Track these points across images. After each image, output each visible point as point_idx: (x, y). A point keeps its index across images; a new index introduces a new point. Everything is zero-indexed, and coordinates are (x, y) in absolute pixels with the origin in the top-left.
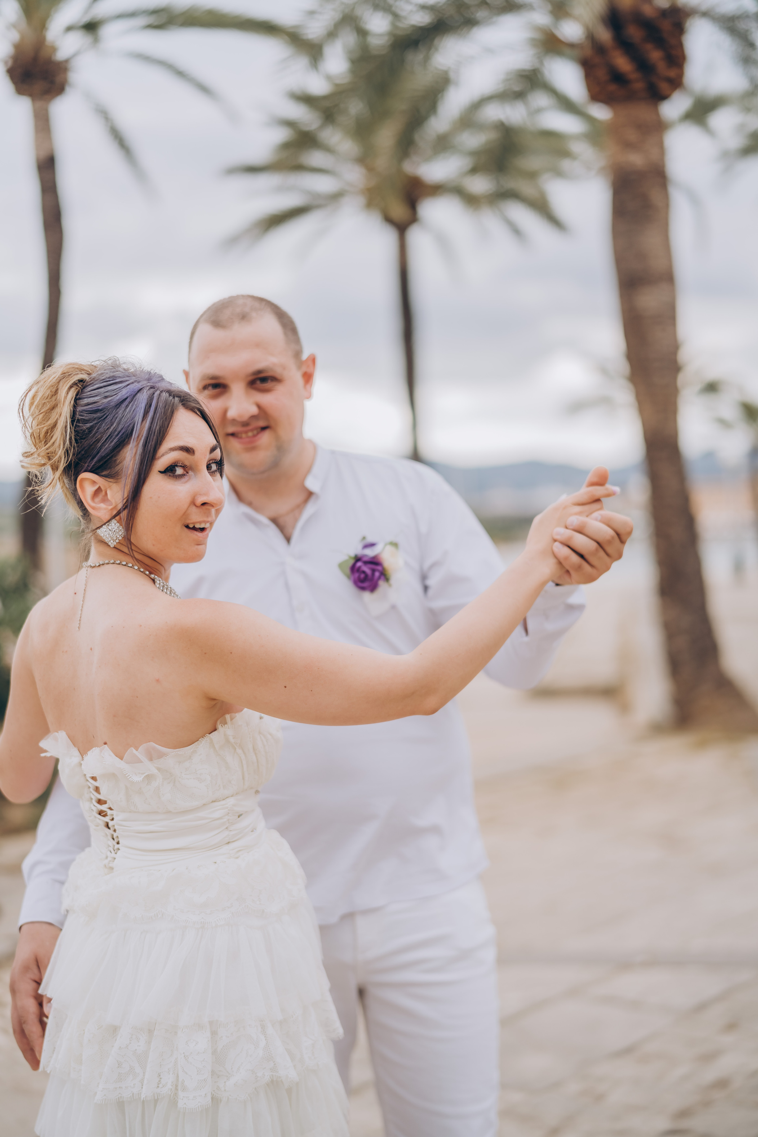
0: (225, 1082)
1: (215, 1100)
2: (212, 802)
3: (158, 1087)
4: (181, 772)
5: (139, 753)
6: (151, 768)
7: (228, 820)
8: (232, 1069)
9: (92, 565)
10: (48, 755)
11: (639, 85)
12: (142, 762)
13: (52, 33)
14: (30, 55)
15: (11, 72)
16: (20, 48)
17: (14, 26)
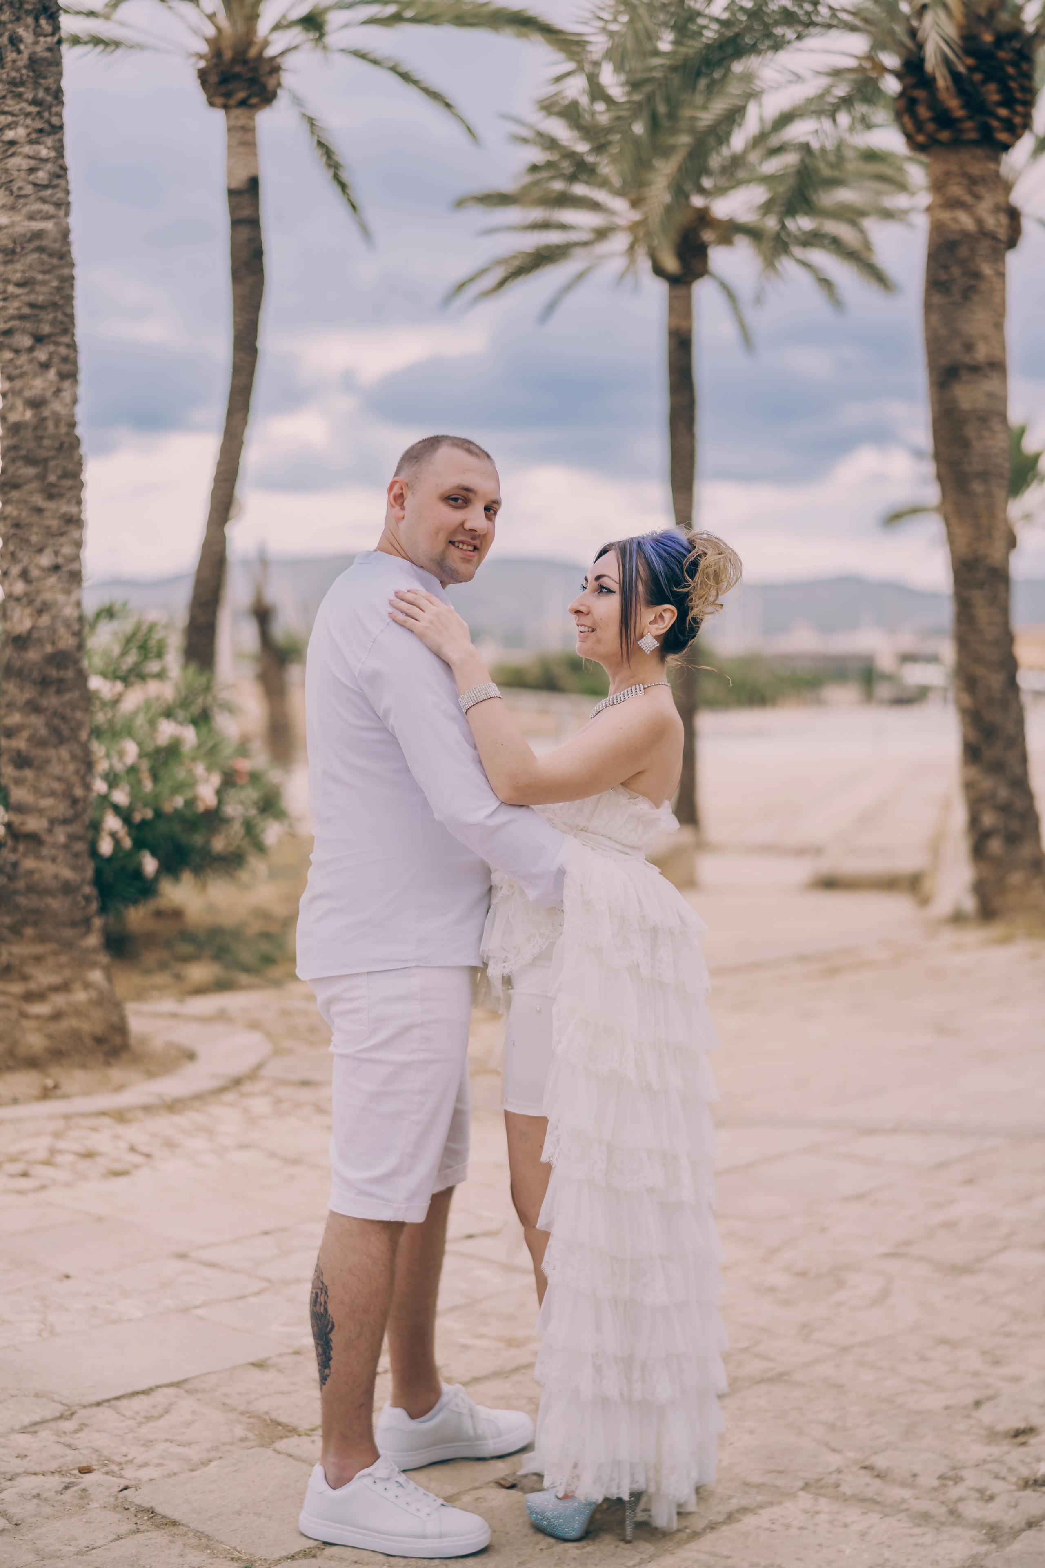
11: (970, 128)
13: (263, 27)
14: (228, 55)
15: (203, 75)
16: (216, 45)
17: (211, 17)
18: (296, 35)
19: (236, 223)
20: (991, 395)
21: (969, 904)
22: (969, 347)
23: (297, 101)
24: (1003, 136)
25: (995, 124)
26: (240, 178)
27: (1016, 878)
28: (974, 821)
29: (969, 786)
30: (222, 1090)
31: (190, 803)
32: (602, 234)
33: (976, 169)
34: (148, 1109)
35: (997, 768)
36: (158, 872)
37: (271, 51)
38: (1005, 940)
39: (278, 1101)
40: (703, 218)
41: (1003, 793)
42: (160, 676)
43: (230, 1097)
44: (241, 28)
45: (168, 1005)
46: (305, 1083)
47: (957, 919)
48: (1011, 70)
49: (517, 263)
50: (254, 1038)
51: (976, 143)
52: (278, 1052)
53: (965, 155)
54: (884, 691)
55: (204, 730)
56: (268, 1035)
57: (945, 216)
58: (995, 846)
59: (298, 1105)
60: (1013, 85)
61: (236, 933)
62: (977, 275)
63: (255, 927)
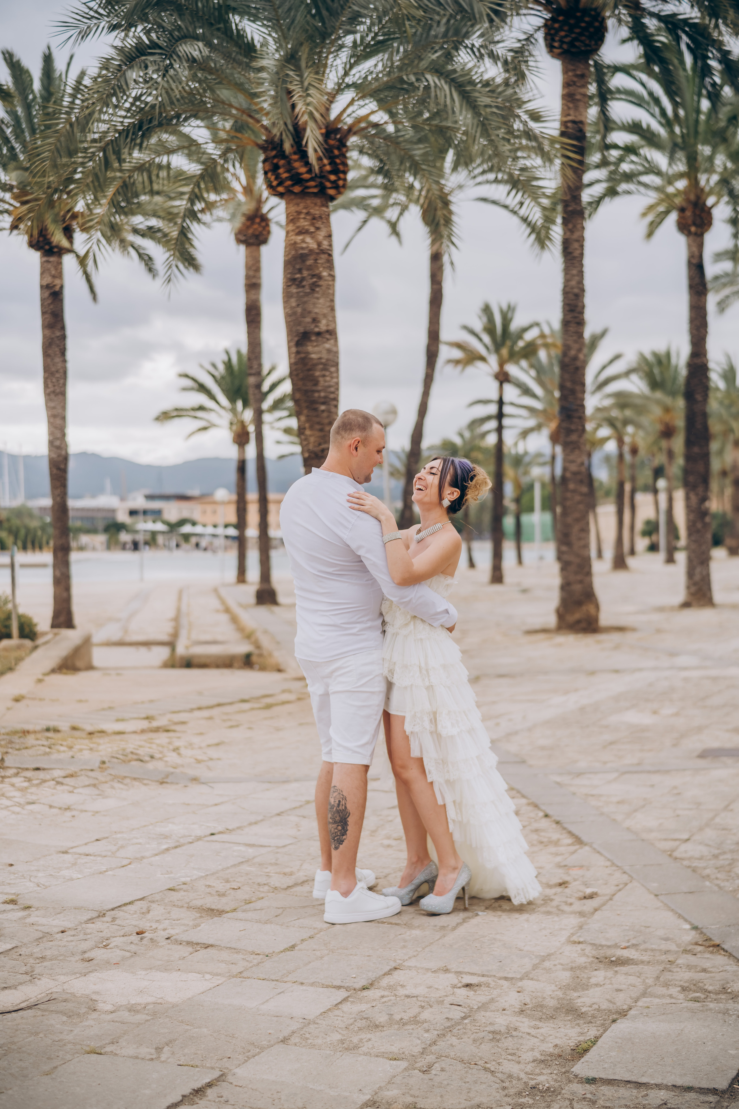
20: (329, 351)
22: (315, 320)
24: (332, 192)
25: (328, 184)
33: (316, 211)
48: (336, 152)
51: (315, 194)
53: (309, 201)
60: (338, 161)
62: (320, 277)
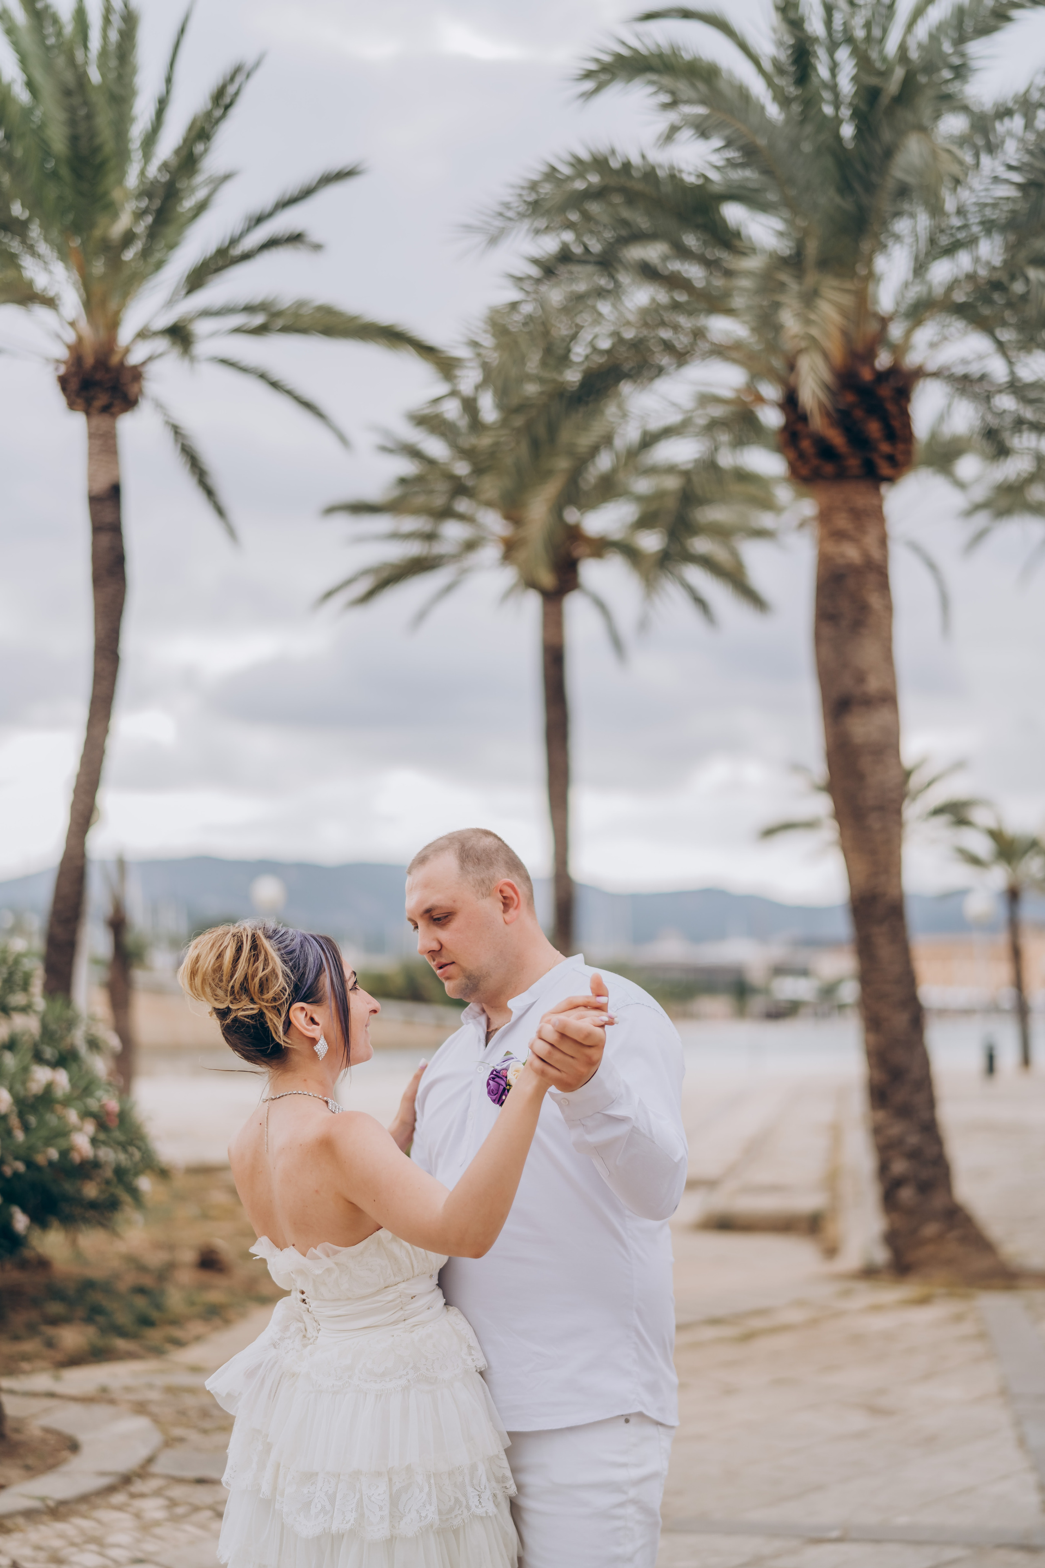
0: (399, 1522)
1: (392, 1536)
2: (385, 1287)
3: (343, 1523)
4: (355, 1265)
5: (317, 1252)
6: (329, 1263)
7: (401, 1302)
8: (404, 1510)
9: (273, 1098)
10: (258, 1257)
11: (853, 463)
12: (321, 1258)
13: (126, 334)
14: (89, 361)
15: (63, 381)
16: (76, 352)
17: (72, 324)
18: (161, 344)
19: (97, 529)
20: (884, 728)
21: (881, 1255)
22: (860, 678)
23: (159, 406)
24: (886, 469)
25: (878, 459)
26: (102, 484)
27: (931, 1229)
28: (883, 1169)
29: (877, 1131)
30: (111, 1489)
31: (65, 1153)
32: (471, 546)
33: (860, 503)
34: (29, 1514)
35: (904, 1112)
36: (29, 1228)
37: (135, 358)
38: (924, 1301)
39: (173, 1503)
40: (574, 534)
41: (913, 1140)
42: (25, 1009)
43: (119, 1498)
44: (103, 334)
45: (42, 1381)
46: (201, 1481)
47: (869, 1273)
48: (890, 407)
49: (385, 574)
50: (141, 1423)
51: (859, 477)
52: (170, 1442)
54: (757, 1003)
55: (74, 1067)
56: (156, 1420)
57: (832, 548)
58: (906, 1194)
59: (196, 1509)
61: (106, 1287)
62: (865, 607)
63: (130, 1279)
